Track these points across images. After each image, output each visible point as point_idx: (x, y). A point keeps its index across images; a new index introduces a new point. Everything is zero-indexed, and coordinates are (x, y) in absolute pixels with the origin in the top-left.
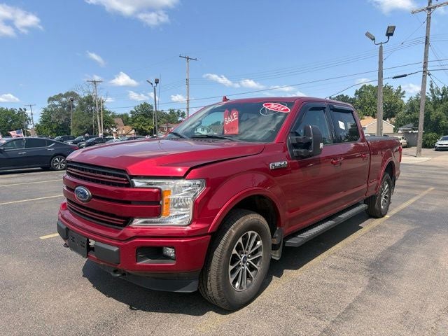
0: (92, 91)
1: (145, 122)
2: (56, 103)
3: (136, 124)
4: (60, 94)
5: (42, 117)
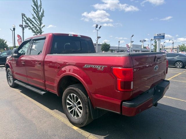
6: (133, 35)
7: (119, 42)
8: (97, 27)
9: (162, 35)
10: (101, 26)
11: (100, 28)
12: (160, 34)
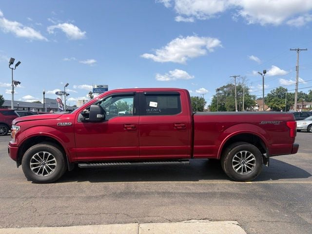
0: (241, 82)
1: (279, 102)
2: (221, 92)
3: (271, 103)
4: (224, 86)
5: (213, 101)
6: (68, 84)
7: (44, 93)
8: (12, 63)
9: (104, 87)
10: (19, 63)
11: (17, 65)
12: (102, 86)
